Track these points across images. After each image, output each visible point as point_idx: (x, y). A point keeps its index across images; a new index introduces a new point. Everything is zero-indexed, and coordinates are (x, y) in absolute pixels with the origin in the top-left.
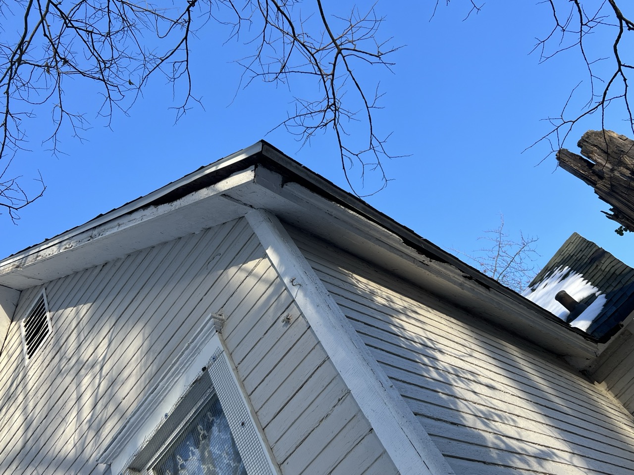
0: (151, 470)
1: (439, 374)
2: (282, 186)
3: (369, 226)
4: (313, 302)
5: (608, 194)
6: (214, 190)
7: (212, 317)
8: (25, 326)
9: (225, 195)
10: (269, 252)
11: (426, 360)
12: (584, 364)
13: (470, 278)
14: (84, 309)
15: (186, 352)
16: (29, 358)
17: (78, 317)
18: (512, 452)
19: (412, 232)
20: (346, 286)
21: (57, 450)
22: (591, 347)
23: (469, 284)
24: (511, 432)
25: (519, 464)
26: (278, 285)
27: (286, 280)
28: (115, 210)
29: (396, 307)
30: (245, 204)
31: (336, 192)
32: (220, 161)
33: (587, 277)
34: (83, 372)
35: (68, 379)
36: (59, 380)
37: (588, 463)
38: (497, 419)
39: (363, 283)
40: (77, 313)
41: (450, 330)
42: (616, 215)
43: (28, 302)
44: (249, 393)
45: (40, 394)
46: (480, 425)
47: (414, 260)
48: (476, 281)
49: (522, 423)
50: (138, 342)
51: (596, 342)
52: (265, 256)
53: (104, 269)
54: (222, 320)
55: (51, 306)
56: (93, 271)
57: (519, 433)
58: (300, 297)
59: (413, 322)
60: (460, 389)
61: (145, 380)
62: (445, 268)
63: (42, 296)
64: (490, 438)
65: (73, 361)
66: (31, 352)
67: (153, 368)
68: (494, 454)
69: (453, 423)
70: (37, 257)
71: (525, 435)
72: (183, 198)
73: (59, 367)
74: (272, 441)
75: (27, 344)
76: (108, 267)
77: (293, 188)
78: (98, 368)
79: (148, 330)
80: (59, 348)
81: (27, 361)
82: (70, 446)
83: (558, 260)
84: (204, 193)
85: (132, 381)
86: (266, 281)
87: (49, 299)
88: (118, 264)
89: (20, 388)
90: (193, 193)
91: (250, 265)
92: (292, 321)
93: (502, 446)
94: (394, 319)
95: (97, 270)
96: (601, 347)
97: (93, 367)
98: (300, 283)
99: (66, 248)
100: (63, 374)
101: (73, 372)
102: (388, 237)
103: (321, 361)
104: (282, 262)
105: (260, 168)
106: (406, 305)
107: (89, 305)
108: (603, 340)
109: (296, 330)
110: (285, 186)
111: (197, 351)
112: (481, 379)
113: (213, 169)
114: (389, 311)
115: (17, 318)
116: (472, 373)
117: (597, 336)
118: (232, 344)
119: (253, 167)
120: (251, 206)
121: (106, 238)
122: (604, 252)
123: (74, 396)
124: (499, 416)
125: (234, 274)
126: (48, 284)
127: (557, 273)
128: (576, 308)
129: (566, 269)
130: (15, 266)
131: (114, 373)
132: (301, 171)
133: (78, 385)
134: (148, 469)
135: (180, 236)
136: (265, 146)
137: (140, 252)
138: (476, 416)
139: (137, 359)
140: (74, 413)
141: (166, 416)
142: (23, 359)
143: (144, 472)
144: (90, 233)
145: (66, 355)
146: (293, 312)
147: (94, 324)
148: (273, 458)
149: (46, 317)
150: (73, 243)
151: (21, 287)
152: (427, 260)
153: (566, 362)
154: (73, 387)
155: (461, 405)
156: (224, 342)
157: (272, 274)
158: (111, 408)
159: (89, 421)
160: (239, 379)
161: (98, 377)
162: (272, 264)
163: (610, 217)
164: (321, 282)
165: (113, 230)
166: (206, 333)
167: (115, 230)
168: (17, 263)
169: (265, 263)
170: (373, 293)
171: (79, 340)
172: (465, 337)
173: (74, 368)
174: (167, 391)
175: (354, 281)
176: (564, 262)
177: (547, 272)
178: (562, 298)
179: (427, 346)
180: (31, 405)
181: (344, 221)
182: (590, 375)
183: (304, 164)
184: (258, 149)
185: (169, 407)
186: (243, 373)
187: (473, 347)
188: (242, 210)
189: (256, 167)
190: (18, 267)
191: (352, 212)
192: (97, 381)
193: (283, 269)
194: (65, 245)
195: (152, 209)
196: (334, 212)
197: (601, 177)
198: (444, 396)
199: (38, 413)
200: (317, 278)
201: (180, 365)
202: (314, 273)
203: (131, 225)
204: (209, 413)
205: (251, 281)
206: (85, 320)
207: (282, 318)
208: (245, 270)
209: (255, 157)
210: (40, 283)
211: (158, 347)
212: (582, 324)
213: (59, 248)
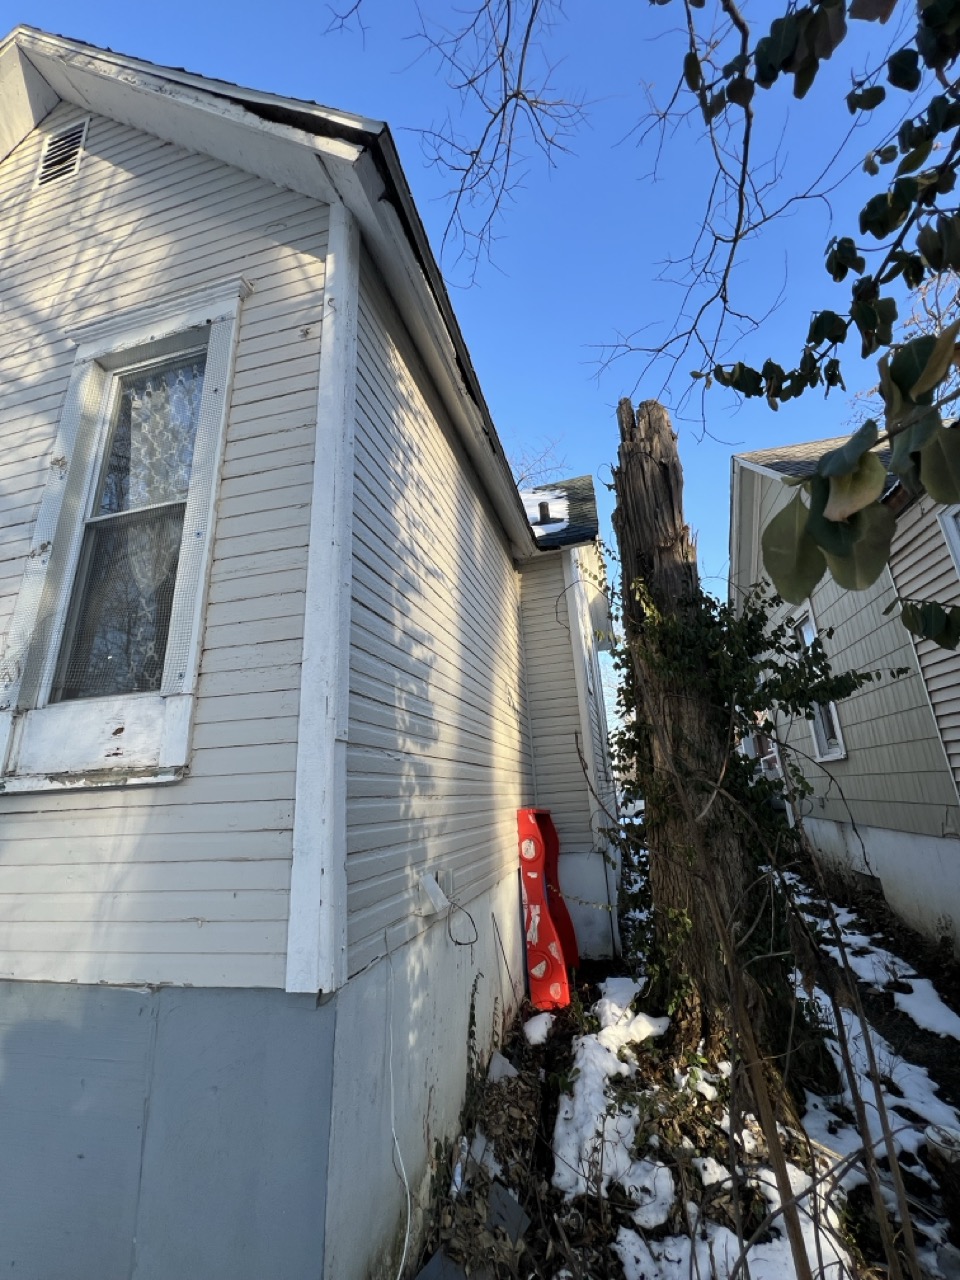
0: (117, 377)
1: (404, 473)
2: (380, 199)
3: (436, 317)
4: (336, 332)
5: (625, 454)
6: (310, 141)
7: (241, 278)
8: (50, 145)
9: (320, 157)
10: (330, 258)
11: (401, 456)
12: (519, 555)
13: (487, 434)
14: (123, 175)
15: (199, 294)
16: (41, 184)
17: (112, 181)
18: (412, 554)
19: (468, 356)
20: (380, 351)
21: (30, 300)
22: (532, 548)
23: (483, 436)
24: (425, 545)
25: (410, 563)
26: (316, 298)
27: (327, 297)
28: (200, 76)
29: (412, 404)
30: (336, 190)
31: (427, 256)
32: (334, 110)
33: (571, 508)
34: (91, 241)
35: (73, 238)
36: (62, 232)
37: (462, 599)
38: (421, 529)
39: (398, 363)
40: (113, 175)
41: (442, 457)
42: (617, 474)
43: (64, 119)
44: (237, 370)
45: (36, 231)
46: (404, 523)
47: (454, 382)
48: (490, 440)
49: (438, 546)
50: (160, 253)
51: (537, 547)
52: (324, 260)
53: (165, 148)
54: (250, 290)
55: (89, 143)
56: (152, 140)
57: (429, 549)
58: (328, 321)
59: (417, 426)
60: (411, 493)
61: (150, 294)
62: (474, 409)
63: (83, 125)
64: (404, 535)
65: (86, 223)
66: (46, 179)
67: (164, 289)
68: (397, 545)
69: (383, 506)
70: (89, 63)
71: (432, 554)
72: (277, 124)
73: (69, 218)
74: (232, 421)
75: (45, 167)
76: (168, 149)
77: (387, 209)
78: (109, 248)
79: (177, 248)
80: (76, 198)
81: (35, 186)
82: (47, 304)
83: (565, 485)
84: (299, 136)
85: (136, 286)
86: (310, 284)
87: (90, 134)
88: (182, 155)
89: (16, 210)
90: (290, 127)
91: (307, 258)
92: (309, 336)
93: (409, 546)
94: (400, 410)
95: (157, 144)
96: (538, 553)
97: (105, 243)
98: (337, 308)
99: (127, 79)
100: (70, 228)
101: (82, 234)
102: (446, 342)
103: (311, 386)
104: (334, 276)
105: (368, 156)
106: (423, 411)
107: (131, 176)
108: (542, 549)
109: (308, 347)
110: (382, 202)
111: (211, 300)
112: (434, 502)
113: (323, 115)
114: (403, 402)
115: (44, 128)
116: (431, 493)
117: (541, 544)
118: (246, 320)
119: (361, 148)
120: (341, 198)
121: (178, 105)
122: (594, 499)
123: (71, 260)
124: (424, 529)
125: (286, 256)
126: (96, 116)
127: (557, 492)
128: (545, 519)
129: (565, 494)
130: (58, 54)
131: (123, 266)
132: (407, 200)
133: (81, 251)
134: (115, 375)
135: (260, 175)
136: (385, 134)
137: (212, 159)
138: (407, 516)
139: (152, 269)
140: (65, 275)
141: (152, 338)
142: (32, 181)
143: (110, 374)
144: (161, 83)
145: (83, 211)
146: (314, 330)
147: (125, 201)
148: (225, 434)
149: (76, 153)
150: (137, 80)
151: (63, 94)
152: (464, 391)
153: (511, 548)
154: (74, 249)
155: (401, 502)
156: (241, 311)
157: (319, 282)
158: (104, 297)
159: (77, 293)
160: (235, 353)
161: (106, 257)
162: (325, 274)
163: (613, 472)
164: (356, 323)
165: (186, 99)
166: (229, 289)
167: (190, 102)
168: (62, 52)
169: (319, 266)
170: (401, 378)
171: (101, 206)
172: (449, 470)
173: (84, 232)
174: (164, 317)
175: (392, 355)
176: (567, 489)
177: (554, 487)
178: (543, 507)
179: (411, 449)
180: (20, 237)
181: (417, 292)
182: (517, 564)
183: (413, 195)
184: (377, 130)
185: (159, 332)
186: (242, 350)
187: (450, 481)
188: (332, 196)
189: (364, 150)
190: (61, 57)
191: (429, 290)
192: (102, 261)
193: (331, 284)
194: (128, 75)
195: (239, 110)
196: (413, 275)
197: (632, 440)
198: (393, 487)
199: (26, 250)
200: (356, 318)
201: (189, 301)
202: (356, 313)
203: (209, 110)
204: (195, 366)
205: (296, 275)
206: (118, 189)
207: (302, 328)
208: (298, 260)
209: (370, 138)
210: (87, 107)
211: (178, 272)
212: (539, 531)
213: (119, 73)
